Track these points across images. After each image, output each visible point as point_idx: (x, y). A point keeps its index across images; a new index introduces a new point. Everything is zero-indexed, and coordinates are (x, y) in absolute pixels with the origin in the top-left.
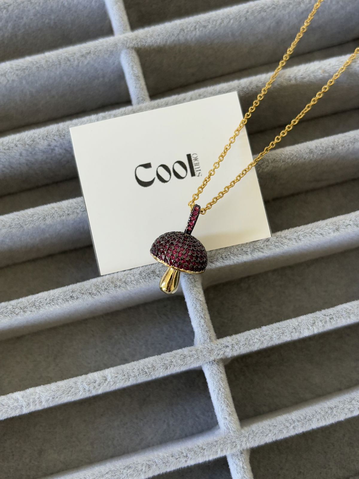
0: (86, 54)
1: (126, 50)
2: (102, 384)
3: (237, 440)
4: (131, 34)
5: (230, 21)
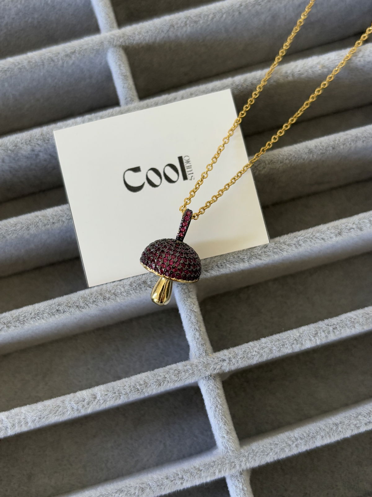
0: (70, 54)
1: (113, 49)
2: (91, 402)
3: (236, 459)
4: (118, 32)
5: (222, 16)
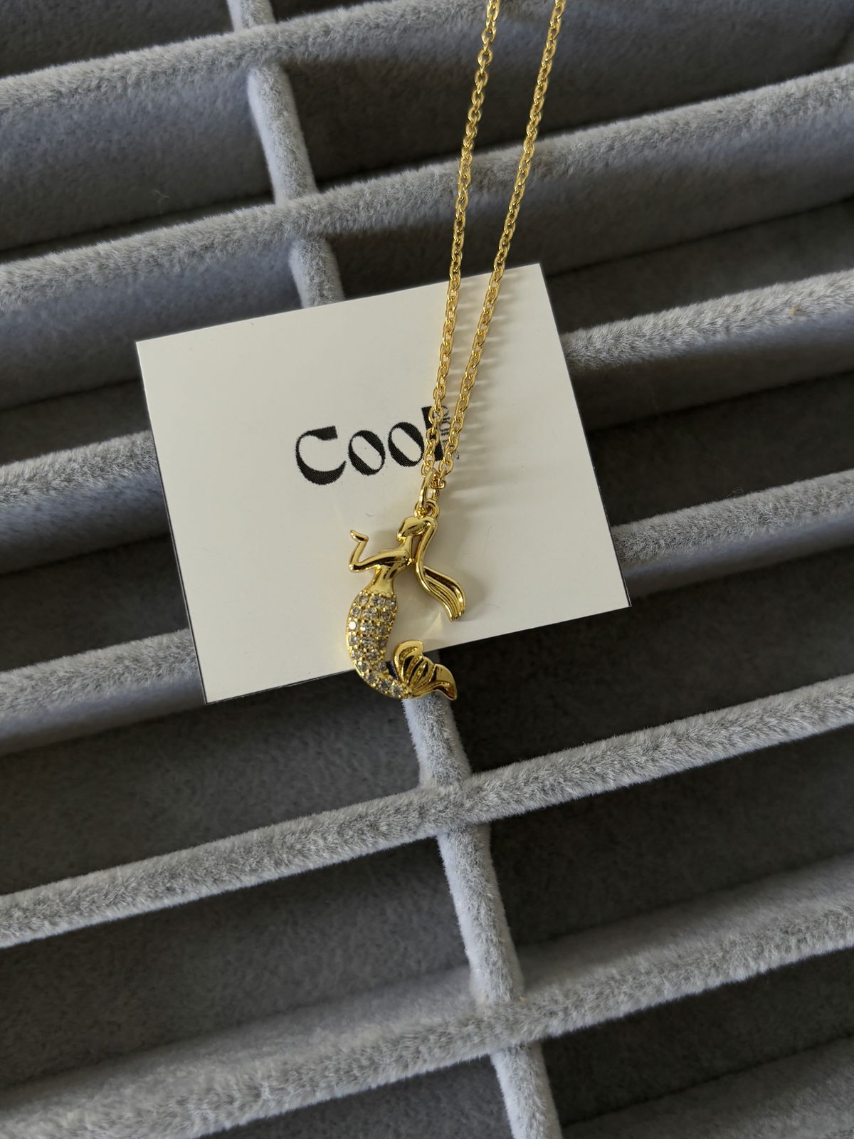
0: (202, 250)
1: (303, 241)
2: (249, 1105)
4: (316, 200)
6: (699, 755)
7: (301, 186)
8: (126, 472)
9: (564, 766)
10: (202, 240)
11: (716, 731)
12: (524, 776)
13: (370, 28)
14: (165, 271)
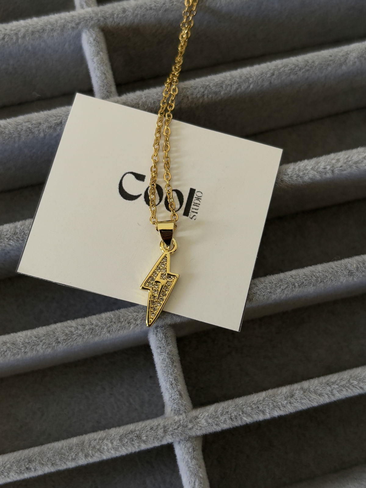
6: (315, 400)
7: (108, 92)
8: (11, 242)
9: (242, 406)
10: (55, 120)
11: (324, 387)
12: (221, 412)
13: (147, 10)
14: (35, 135)
